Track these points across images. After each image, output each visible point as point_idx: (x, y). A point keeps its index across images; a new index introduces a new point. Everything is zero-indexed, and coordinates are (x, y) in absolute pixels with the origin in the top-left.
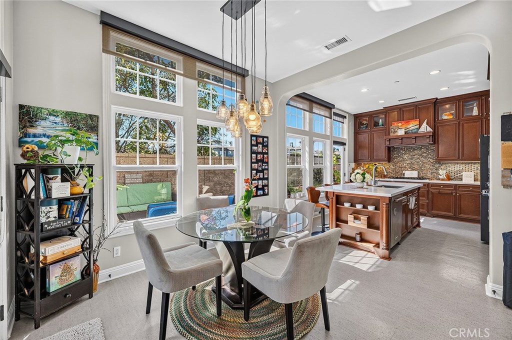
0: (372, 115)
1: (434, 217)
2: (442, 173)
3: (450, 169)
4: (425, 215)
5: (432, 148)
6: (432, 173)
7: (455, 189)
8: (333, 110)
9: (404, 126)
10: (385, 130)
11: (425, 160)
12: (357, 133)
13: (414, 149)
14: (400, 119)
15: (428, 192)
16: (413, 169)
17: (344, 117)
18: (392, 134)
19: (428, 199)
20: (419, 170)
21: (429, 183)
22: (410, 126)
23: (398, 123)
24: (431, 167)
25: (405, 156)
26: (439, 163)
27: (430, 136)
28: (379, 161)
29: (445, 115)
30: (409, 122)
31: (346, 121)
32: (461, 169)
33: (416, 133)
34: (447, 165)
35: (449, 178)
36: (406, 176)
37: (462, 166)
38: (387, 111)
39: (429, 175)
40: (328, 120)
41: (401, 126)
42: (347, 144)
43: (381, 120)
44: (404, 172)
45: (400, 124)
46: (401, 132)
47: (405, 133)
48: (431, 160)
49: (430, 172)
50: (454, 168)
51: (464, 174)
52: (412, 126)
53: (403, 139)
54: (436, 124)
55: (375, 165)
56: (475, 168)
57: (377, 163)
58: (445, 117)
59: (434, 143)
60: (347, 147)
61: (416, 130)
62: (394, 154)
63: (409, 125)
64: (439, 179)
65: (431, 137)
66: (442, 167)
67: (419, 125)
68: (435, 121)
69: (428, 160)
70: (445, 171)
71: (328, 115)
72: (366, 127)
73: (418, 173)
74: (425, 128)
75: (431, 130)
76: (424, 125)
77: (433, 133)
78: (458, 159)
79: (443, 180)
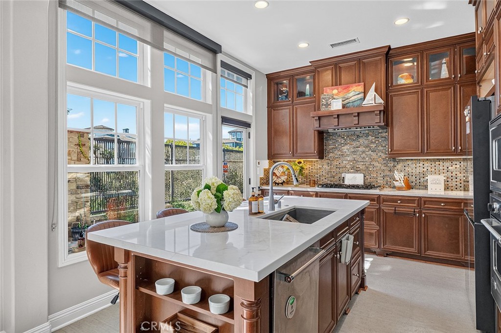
0: (294, 76)
1: (387, 255)
2: (399, 177)
3: (409, 169)
4: (374, 253)
5: (384, 135)
6: (384, 177)
7: (419, 205)
8: (220, 57)
9: (341, 95)
10: (314, 102)
11: (374, 155)
12: (272, 107)
13: (358, 136)
14: (337, 83)
15: (379, 210)
16: (357, 171)
17: (248, 77)
18: (323, 109)
19: (379, 224)
20: (366, 172)
21: (379, 196)
22: (351, 95)
23: (333, 90)
24: (383, 168)
25: (345, 148)
26: (394, 160)
27: (380, 111)
28: (305, 156)
29: (402, 77)
30: (348, 87)
31: (251, 83)
32: (425, 170)
33: (360, 106)
34: (406, 164)
35: (409, 187)
36: (347, 182)
37: (426, 165)
38: (317, 68)
39: (380, 181)
40: (209, 73)
41: (337, 95)
42: (253, 125)
43: (308, 87)
44: (343, 175)
45: (335, 91)
46: (336, 105)
47: (344, 106)
48: (382, 155)
49: (382, 175)
50: (415, 167)
51: (430, 178)
52: (354, 93)
53: (340, 117)
54: (388, 91)
55: (300, 163)
56: (445, 168)
57: (302, 160)
58: (402, 81)
59: (387, 125)
60: (252, 130)
61: (359, 102)
62: (330, 145)
63: (348, 92)
64: (394, 187)
65: (382, 113)
66: (399, 166)
67: (364, 93)
68: (387, 87)
69: (379, 154)
70: (402, 175)
71: (209, 65)
72: (286, 97)
73: (365, 177)
74: (373, 99)
75: (383, 102)
76: (372, 93)
77: (384, 107)
78: (422, 153)
79: (400, 189)
